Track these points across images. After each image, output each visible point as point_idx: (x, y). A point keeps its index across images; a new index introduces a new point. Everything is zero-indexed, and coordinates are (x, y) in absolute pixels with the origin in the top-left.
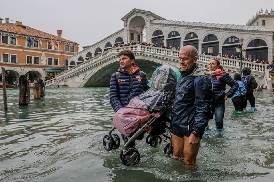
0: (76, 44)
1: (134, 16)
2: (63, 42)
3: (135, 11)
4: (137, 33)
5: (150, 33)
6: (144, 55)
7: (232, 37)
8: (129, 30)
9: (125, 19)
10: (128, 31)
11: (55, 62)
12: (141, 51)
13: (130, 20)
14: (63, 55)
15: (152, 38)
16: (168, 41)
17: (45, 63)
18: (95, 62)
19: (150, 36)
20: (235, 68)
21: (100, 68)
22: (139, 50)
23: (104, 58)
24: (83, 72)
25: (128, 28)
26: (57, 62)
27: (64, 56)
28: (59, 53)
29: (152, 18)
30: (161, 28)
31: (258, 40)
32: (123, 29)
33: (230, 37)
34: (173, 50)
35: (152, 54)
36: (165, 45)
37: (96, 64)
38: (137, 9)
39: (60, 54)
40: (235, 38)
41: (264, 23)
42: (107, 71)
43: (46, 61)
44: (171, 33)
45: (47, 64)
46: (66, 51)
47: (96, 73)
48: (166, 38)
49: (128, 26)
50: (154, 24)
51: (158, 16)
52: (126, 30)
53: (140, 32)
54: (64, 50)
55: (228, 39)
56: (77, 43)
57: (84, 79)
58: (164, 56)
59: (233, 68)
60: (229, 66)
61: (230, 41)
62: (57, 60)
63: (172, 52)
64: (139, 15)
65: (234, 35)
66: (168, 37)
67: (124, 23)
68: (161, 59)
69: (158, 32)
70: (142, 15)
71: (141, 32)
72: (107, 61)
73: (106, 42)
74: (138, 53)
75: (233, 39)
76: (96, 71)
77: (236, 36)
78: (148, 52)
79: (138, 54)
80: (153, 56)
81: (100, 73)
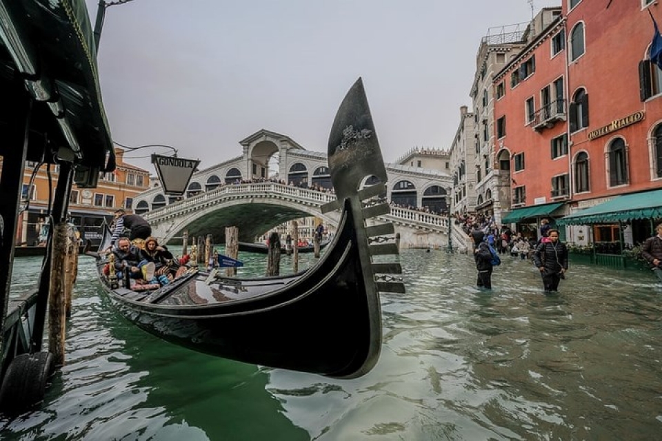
0: (147, 174)
1: (262, 140)
2: (124, 169)
3: (262, 133)
4: (261, 165)
5: (286, 167)
6: (280, 198)
7: (404, 181)
8: (252, 160)
9: (246, 143)
10: (250, 161)
11: (107, 201)
12: (276, 191)
13: (253, 145)
14: (122, 189)
15: (289, 175)
16: (314, 180)
17: (90, 202)
18: (193, 205)
19: (286, 171)
20: (414, 222)
21: (201, 214)
22: (273, 190)
23: (211, 199)
24: (167, 220)
25: (250, 157)
26: (111, 201)
27: (124, 192)
28: (116, 186)
29: (289, 146)
30: (305, 162)
31: (436, 187)
32: (242, 158)
33: (402, 181)
34: (326, 193)
35: (295, 197)
36: (310, 185)
37: (195, 208)
38: (267, 131)
39: (118, 189)
40: (408, 182)
41: (419, 165)
42: (210, 219)
43: (92, 199)
44: (318, 169)
45: (92, 204)
46: (128, 182)
47: (194, 222)
48: (311, 176)
49: (250, 153)
50: (293, 154)
51: (297, 144)
52: (246, 159)
53: (264, 164)
54: (125, 182)
55: (399, 183)
56: (148, 172)
57: (167, 232)
58: (312, 201)
59: (411, 222)
60: (407, 218)
61: (402, 187)
62: (111, 199)
63: (325, 197)
64: (269, 139)
65: (406, 179)
66: (314, 175)
67: (244, 149)
68: (308, 206)
69: (299, 166)
70: (274, 141)
71: (267, 164)
72: (215, 204)
73: (209, 175)
74: (271, 194)
75: (406, 183)
76: (193, 220)
77: (409, 180)
78: (287, 194)
79: (271, 196)
80: (296, 201)
81: (199, 223)
